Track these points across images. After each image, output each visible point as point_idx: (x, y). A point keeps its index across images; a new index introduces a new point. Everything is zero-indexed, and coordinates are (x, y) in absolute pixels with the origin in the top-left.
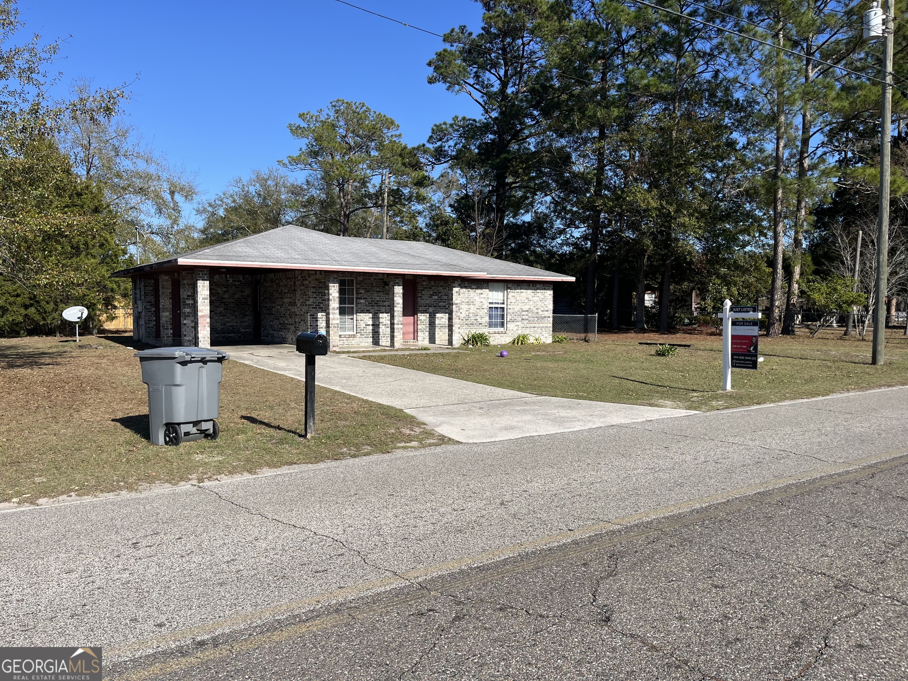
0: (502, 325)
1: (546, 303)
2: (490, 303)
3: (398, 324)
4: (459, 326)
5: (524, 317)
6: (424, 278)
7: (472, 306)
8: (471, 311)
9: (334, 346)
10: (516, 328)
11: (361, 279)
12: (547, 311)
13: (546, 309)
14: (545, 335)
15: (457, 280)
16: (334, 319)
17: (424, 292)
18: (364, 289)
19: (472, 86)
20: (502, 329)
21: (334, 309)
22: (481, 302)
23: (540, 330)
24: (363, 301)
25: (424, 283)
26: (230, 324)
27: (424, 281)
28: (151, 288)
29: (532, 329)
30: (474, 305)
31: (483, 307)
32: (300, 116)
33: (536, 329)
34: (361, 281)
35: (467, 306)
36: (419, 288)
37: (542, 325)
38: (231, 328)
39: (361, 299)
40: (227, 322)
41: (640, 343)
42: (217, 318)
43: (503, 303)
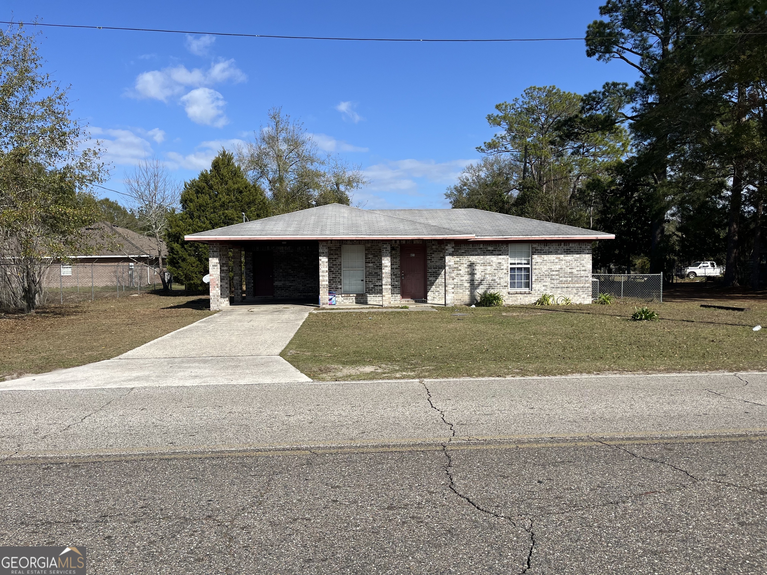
0: (527, 285)
1: (582, 262)
2: (511, 264)
3: (386, 285)
4: (453, 286)
5: (554, 277)
6: (433, 243)
7: (488, 268)
8: (487, 272)
9: (323, 304)
10: (544, 288)
11: (369, 245)
12: (585, 270)
13: (584, 268)
14: (583, 296)
15: (450, 243)
16: (324, 281)
17: (433, 255)
18: (372, 254)
19: (630, 51)
20: (527, 290)
21: (323, 272)
22: (500, 263)
23: (575, 291)
24: (371, 265)
25: (434, 247)
26: (310, 285)
27: (434, 245)
28: (250, 259)
29: (565, 290)
30: (492, 265)
31: (502, 267)
32: (497, 107)
33: (570, 289)
34: (369, 247)
35: (482, 268)
36: (429, 251)
37: (577, 285)
38: (310, 289)
39: (369, 263)
40: (308, 284)
41: (702, 306)
42: (299, 281)
43: (528, 264)
